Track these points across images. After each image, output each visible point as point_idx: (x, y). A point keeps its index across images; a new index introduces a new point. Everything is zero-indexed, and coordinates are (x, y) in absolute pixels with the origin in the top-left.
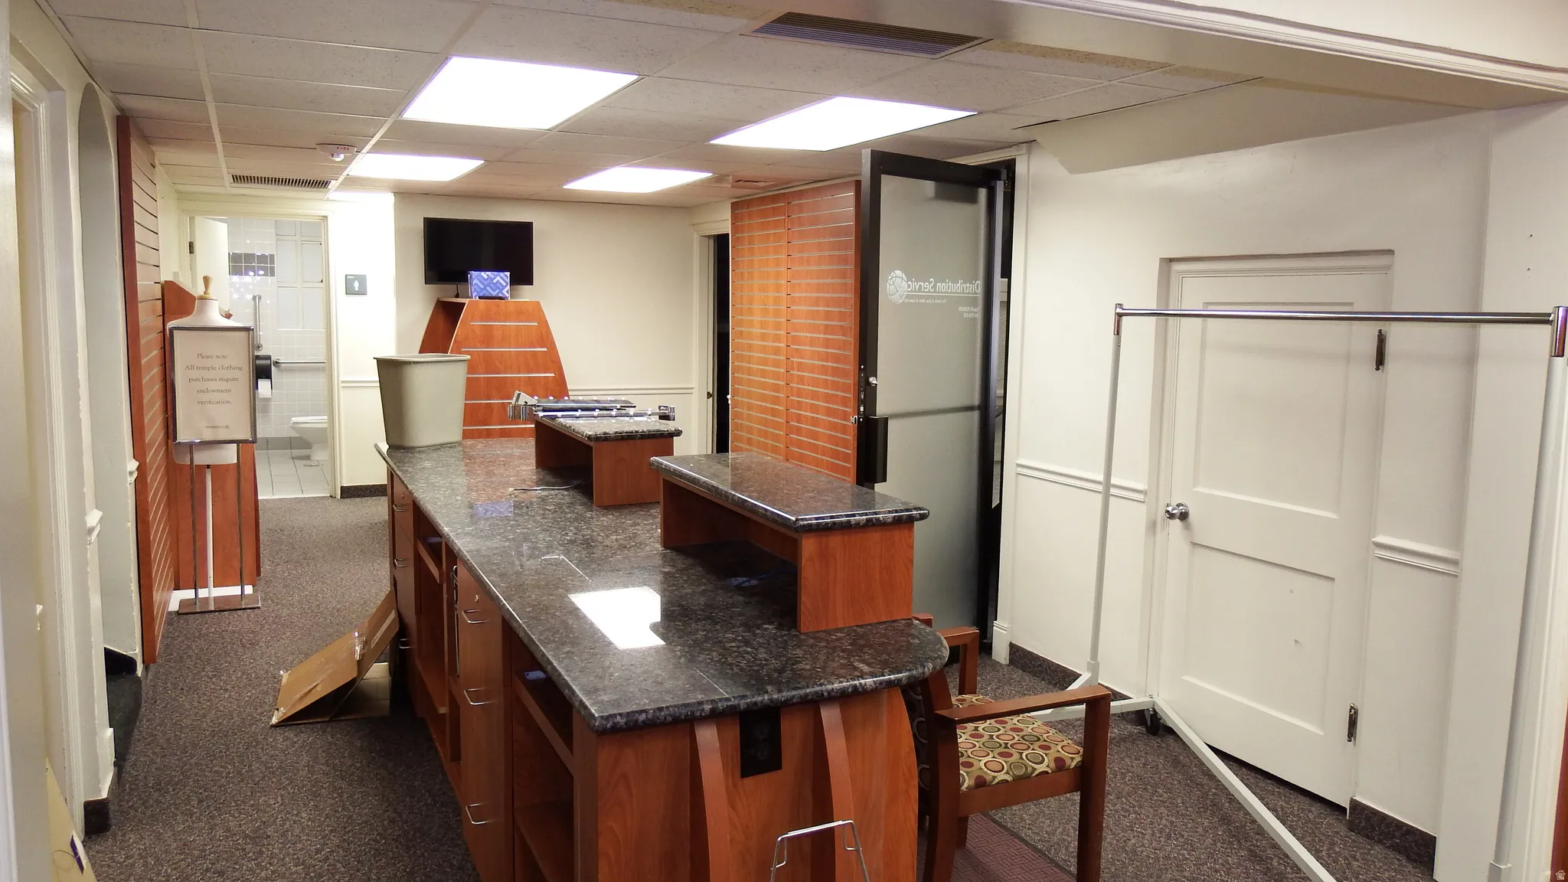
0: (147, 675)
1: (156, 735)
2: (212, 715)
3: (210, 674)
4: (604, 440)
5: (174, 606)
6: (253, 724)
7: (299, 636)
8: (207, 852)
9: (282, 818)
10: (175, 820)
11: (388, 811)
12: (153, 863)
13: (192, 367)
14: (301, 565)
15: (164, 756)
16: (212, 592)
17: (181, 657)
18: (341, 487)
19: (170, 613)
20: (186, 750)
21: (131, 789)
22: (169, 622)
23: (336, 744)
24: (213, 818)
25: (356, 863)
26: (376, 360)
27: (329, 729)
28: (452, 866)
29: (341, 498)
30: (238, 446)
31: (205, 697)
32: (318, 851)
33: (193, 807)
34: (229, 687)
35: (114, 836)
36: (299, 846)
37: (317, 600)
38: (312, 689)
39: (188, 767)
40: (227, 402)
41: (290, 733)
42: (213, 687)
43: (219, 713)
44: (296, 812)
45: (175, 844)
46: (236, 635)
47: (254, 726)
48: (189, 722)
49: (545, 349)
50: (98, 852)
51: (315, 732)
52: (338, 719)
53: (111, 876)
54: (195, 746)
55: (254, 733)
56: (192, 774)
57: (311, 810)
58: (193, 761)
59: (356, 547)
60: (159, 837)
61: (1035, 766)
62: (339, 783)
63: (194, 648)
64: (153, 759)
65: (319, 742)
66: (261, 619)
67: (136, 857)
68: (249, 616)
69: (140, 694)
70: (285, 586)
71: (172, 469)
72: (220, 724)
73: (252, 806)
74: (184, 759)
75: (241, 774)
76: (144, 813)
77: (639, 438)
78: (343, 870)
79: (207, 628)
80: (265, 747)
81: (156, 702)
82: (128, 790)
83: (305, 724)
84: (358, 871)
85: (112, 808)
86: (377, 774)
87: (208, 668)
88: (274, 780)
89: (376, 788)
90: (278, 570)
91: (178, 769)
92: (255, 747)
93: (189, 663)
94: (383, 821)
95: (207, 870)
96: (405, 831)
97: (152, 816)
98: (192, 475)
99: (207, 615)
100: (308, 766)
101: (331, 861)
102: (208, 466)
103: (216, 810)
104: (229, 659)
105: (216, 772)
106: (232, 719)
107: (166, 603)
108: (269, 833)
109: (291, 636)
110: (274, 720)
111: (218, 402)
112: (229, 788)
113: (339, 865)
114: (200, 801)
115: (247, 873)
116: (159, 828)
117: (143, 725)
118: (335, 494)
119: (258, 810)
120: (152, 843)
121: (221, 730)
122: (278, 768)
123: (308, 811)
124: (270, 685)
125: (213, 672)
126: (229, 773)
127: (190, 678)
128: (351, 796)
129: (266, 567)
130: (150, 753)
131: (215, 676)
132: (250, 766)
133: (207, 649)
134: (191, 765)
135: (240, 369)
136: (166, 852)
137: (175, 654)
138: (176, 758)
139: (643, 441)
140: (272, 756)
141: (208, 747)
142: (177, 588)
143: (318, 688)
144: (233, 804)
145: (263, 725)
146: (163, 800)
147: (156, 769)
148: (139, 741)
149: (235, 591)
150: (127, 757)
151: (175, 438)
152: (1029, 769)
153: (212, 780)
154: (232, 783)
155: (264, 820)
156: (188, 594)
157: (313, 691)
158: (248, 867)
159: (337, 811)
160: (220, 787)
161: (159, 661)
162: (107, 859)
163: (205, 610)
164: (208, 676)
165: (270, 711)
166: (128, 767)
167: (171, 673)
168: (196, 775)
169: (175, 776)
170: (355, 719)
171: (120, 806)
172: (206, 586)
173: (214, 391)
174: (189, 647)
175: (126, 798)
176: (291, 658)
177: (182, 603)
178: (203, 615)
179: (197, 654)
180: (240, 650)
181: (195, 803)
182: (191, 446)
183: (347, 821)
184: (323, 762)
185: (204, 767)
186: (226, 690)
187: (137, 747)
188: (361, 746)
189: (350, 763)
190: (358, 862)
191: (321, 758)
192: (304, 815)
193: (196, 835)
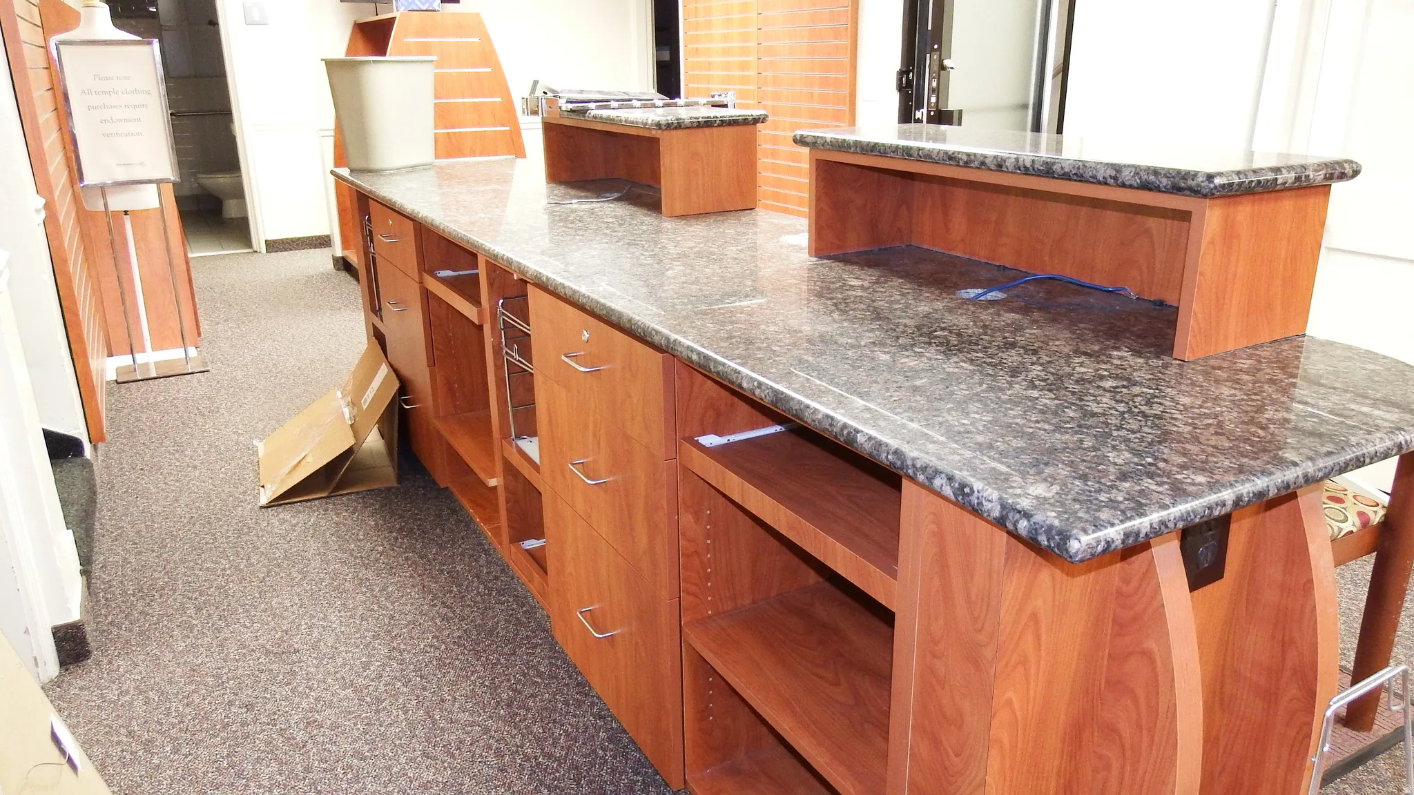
0: (97, 456)
1: (123, 527)
2: (184, 499)
3: (171, 449)
4: (676, 128)
5: (111, 376)
6: (238, 506)
7: (263, 400)
8: (224, 679)
9: (306, 624)
10: (171, 636)
11: (434, 605)
12: (156, 698)
13: (90, 92)
14: (243, 323)
15: (140, 553)
16: (151, 358)
17: (132, 433)
18: (266, 241)
19: (108, 382)
20: (165, 543)
21: (107, 599)
22: (110, 393)
23: (344, 525)
24: (219, 630)
25: (418, 679)
26: (324, 62)
27: (331, 506)
28: (540, 674)
29: (267, 252)
30: (159, 189)
31: (172, 478)
32: (366, 667)
33: (191, 617)
34: (197, 463)
35: (99, 663)
36: (340, 661)
37: (272, 359)
38: (300, 462)
39: (172, 565)
40: (138, 134)
41: (285, 514)
42: (178, 464)
43: (193, 496)
44: (322, 616)
45: (180, 670)
46: (190, 402)
47: (240, 509)
48: (160, 509)
49: (489, 70)
50: (81, 689)
51: (314, 511)
52: (338, 493)
53: (105, 722)
54: (174, 538)
55: (241, 517)
56: (178, 574)
57: (339, 611)
58: (177, 557)
59: (298, 301)
60: (156, 661)
61: (1341, 525)
62: (363, 573)
63: (144, 420)
64: (125, 559)
65: (323, 522)
66: (215, 383)
67: (132, 692)
68: (199, 381)
69: (94, 479)
70: (232, 346)
71: (83, 217)
72: (198, 508)
73: (265, 610)
74: (165, 555)
75: (241, 570)
76: (131, 631)
77: (719, 126)
78: (405, 689)
79: (155, 397)
80: (261, 533)
81: (113, 486)
82: (103, 602)
83: (300, 502)
84: (424, 689)
85: (88, 629)
86: (407, 559)
87: (166, 442)
88: (284, 575)
89: (411, 576)
90: (219, 329)
91: (160, 569)
92: (248, 534)
93: (142, 438)
94: (433, 619)
95: (231, 703)
96: (465, 631)
97: (141, 634)
98: (109, 223)
99: (151, 382)
100: (319, 554)
101: (385, 679)
102: (126, 212)
103: (220, 620)
104: (189, 430)
105: (207, 569)
106: (211, 501)
107: (103, 372)
108: (296, 646)
109: (254, 400)
110: (264, 500)
111: (127, 135)
112: (230, 589)
113: (399, 684)
114: (199, 609)
115: (283, 703)
116: (153, 648)
117: (104, 516)
118: (260, 248)
119: (275, 616)
120: (148, 670)
121: (200, 515)
122: (284, 559)
123: (337, 613)
124: (245, 458)
125: (173, 446)
126: (224, 570)
127: (148, 455)
128: (384, 589)
129: (204, 326)
130: (120, 550)
131: (177, 451)
132: (249, 558)
133: (161, 420)
134: (175, 562)
135: (148, 92)
136: (170, 682)
137: (124, 429)
138: (155, 554)
139: (722, 129)
140: (271, 545)
141: (190, 538)
142: (110, 354)
143: (309, 459)
144: (241, 610)
145: (250, 506)
146: (151, 611)
147: (133, 571)
148: (103, 536)
149: (177, 354)
150: (94, 558)
151: (81, 179)
152: (1336, 530)
153: (205, 581)
154: (233, 582)
155: (285, 628)
156: (125, 360)
157: (303, 463)
158: (282, 695)
159: (372, 610)
160: (218, 588)
161: (108, 437)
162: (95, 698)
163: (146, 377)
164: (169, 452)
165: (254, 489)
166: (96, 569)
167: (124, 451)
168: (184, 574)
169: (159, 578)
170: (357, 493)
171: (98, 623)
172: (143, 350)
173: (120, 121)
174: (138, 420)
175: (103, 611)
176: (260, 425)
177: (119, 371)
178: (147, 382)
179: (151, 427)
180: (200, 420)
181: (191, 612)
182: (103, 189)
183: (389, 623)
184: (337, 547)
185: (191, 564)
186: (195, 467)
187: (103, 545)
188: (377, 525)
189: (368, 546)
190: (421, 677)
191: (331, 542)
192: (333, 618)
193: (204, 655)
